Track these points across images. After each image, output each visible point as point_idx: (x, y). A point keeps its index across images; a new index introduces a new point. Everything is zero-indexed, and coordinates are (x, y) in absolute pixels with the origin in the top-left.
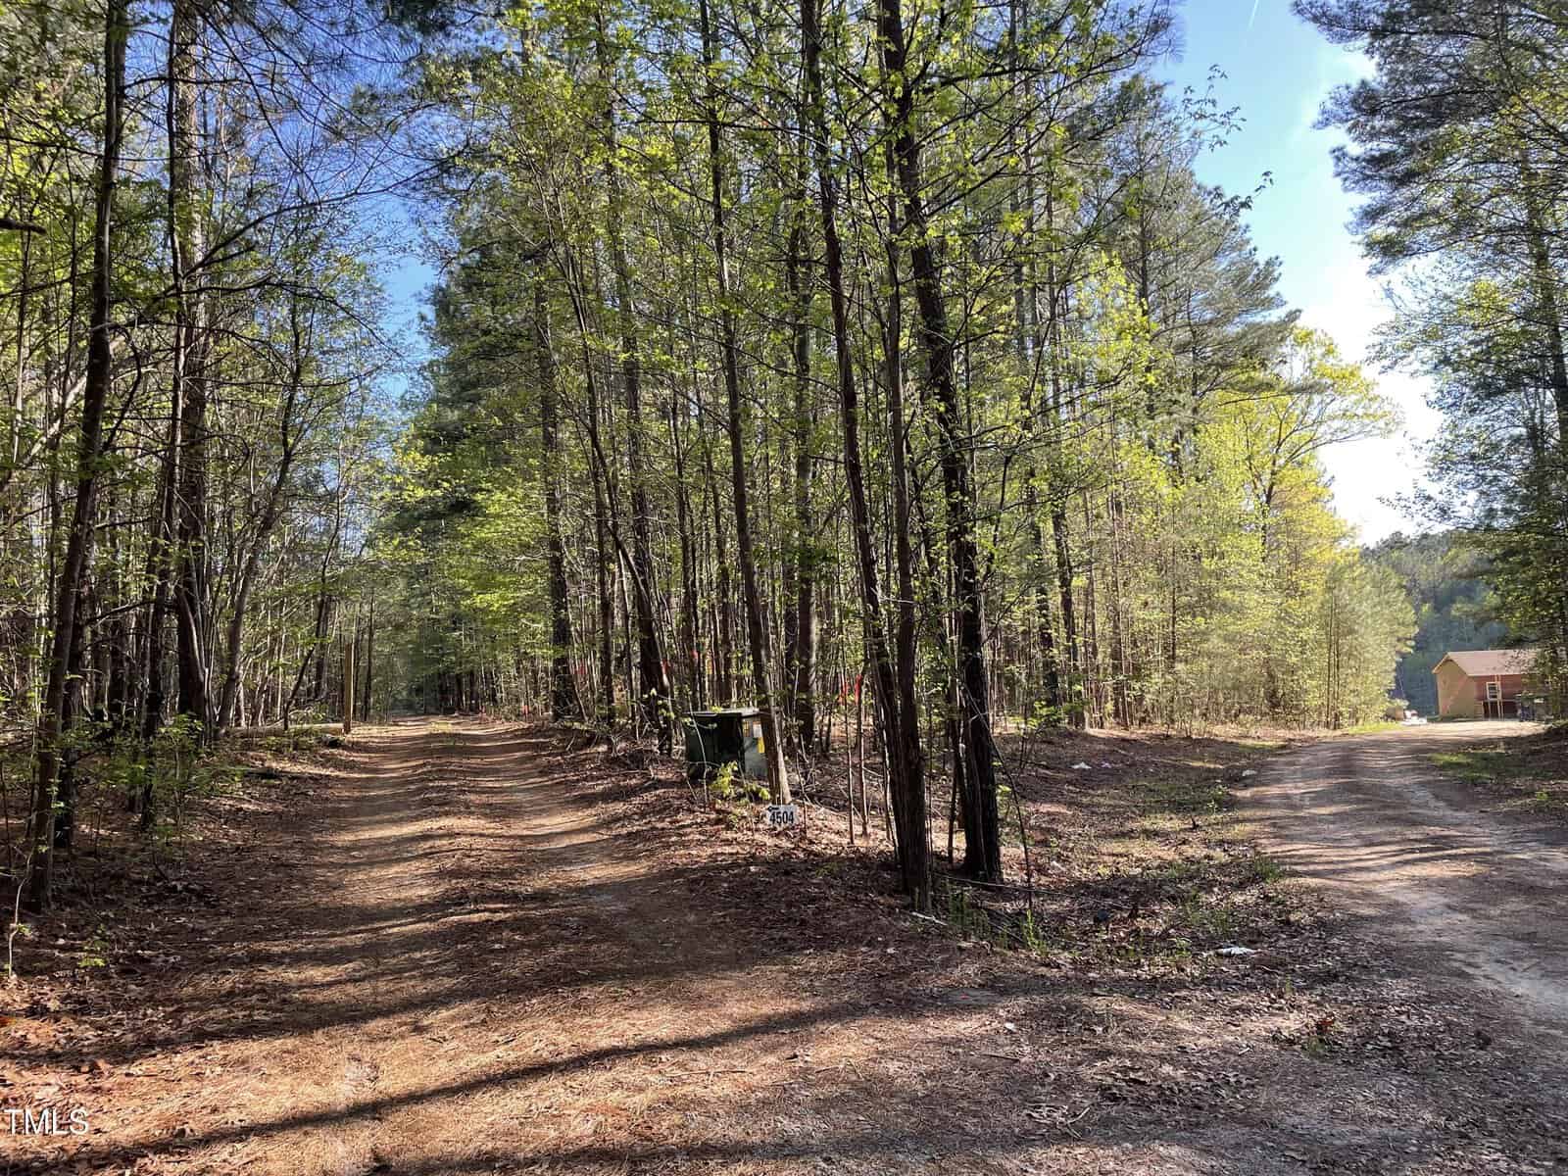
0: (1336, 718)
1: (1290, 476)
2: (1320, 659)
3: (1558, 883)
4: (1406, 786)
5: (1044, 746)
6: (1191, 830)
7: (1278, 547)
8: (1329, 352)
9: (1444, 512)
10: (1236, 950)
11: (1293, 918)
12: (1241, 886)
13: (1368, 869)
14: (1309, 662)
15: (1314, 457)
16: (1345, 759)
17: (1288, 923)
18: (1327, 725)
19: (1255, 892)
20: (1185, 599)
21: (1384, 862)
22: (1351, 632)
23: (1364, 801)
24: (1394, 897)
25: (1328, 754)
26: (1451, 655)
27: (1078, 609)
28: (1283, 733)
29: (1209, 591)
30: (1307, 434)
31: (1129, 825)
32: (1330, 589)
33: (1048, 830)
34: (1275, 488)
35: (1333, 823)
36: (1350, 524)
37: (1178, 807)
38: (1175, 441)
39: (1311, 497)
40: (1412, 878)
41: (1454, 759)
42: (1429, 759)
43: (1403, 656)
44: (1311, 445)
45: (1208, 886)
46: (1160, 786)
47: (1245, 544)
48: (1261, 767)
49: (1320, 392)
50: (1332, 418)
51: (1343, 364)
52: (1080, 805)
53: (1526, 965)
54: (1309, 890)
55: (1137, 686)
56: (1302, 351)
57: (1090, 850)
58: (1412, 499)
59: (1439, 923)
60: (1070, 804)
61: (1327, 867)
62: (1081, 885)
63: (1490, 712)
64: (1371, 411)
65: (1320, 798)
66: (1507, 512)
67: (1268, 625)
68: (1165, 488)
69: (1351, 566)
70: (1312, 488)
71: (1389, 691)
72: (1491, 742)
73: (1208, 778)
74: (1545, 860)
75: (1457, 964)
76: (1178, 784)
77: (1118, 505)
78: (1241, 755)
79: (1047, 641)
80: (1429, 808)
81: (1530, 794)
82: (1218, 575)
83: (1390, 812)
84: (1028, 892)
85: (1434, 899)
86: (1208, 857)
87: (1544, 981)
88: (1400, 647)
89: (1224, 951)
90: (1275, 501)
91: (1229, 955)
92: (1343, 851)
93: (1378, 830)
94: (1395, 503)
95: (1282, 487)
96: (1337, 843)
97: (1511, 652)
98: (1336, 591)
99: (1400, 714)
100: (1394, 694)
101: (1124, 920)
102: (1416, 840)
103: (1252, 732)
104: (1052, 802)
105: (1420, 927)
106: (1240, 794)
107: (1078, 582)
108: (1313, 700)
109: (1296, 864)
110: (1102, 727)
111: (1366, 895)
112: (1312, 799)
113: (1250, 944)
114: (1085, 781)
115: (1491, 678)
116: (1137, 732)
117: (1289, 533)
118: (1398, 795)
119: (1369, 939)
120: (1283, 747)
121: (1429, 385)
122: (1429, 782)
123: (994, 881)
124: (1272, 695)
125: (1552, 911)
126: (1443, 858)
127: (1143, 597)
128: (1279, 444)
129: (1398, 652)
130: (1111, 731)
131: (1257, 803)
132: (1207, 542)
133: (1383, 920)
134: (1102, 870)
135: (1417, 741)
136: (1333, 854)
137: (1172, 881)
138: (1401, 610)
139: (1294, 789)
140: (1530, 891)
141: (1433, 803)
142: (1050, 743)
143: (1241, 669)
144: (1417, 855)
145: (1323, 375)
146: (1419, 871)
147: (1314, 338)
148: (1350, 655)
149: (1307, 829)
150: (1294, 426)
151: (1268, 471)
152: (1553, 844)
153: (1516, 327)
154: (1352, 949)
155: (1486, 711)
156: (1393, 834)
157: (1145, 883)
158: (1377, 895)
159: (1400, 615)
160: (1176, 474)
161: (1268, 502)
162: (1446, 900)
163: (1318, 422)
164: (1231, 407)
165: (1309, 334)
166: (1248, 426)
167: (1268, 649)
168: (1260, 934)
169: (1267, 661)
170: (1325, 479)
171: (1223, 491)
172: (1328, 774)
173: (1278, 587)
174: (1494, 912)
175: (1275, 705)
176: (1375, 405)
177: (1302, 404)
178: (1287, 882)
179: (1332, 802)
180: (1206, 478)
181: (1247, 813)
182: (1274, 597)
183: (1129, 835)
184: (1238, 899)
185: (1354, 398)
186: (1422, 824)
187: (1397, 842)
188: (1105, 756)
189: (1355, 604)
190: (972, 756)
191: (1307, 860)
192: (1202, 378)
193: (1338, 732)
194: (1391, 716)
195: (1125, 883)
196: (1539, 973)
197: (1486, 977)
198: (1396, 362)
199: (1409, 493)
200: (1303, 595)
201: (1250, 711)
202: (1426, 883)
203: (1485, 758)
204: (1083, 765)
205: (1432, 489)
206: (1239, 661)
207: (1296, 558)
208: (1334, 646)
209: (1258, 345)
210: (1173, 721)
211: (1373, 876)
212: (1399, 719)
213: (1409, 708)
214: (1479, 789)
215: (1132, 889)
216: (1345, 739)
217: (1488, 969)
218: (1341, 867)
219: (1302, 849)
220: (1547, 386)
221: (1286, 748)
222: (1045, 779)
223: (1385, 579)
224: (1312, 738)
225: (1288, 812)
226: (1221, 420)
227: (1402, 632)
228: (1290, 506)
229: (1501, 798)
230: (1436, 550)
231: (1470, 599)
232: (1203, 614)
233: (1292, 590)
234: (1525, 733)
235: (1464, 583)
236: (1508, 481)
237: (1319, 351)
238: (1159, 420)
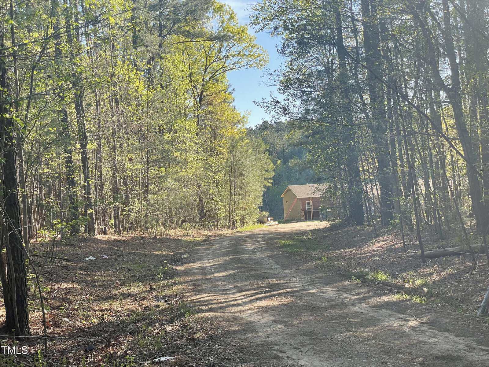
0: (234, 223)
1: (212, 87)
2: (226, 190)
3: (327, 304)
4: (263, 258)
5: (68, 247)
6: (149, 291)
7: (205, 128)
8: (231, 18)
9: (285, 110)
10: (163, 359)
11: (196, 336)
12: (171, 321)
13: (238, 305)
14: (220, 193)
15: (224, 77)
16: (235, 245)
17: (193, 339)
18: (229, 227)
19: (179, 323)
20: (154, 157)
21: (246, 300)
22: (242, 175)
23: (241, 268)
24: (249, 319)
25: (227, 243)
26: (291, 187)
27: (91, 163)
28: (206, 233)
29: (168, 151)
30: (220, 63)
31: (114, 291)
32: (231, 152)
33: (63, 299)
34: (204, 94)
35: (224, 281)
36: (242, 115)
37: (144, 278)
38: (149, 62)
39: (222, 99)
40: (259, 308)
41: (288, 242)
42: (276, 243)
43: (268, 188)
44: (222, 70)
45: (152, 323)
46: (137, 267)
47: (187, 125)
48: (191, 253)
49: (227, 41)
50: (233, 56)
51: (238, 25)
52: (86, 282)
53: (307, 349)
54: (207, 319)
55: (127, 209)
56: (218, 16)
57: (89, 309)
58: (270, 102)
59: (269, 331)
60: (80, 282)
61: (218, 305)
62: (80, 330)
63: (308, 217)
64: (252, 53)
65: (220, 268)
66: (315, 111)
67: (199, 172)
68: (143, 91)
69: (242, 139)
70: (223, 94)
71: (259, 207)
72: (305, 233)
73: (162, 260)
74: (323, 292)
75: (275, 352)
76: (146, 265)
77: (116, 99)
78: (182, 246)
79: (72, 183)
80: (273, 269)
81: (319, 259)
82: (172, 143)
83: (253, 273)
84: (45, 338)
85: (268, 318)
86: (156, 306)
87: (314, 356)
88: (266, 183)
89: (157, 360)
90: (204, 101)
91: (159, 362)
92: (227, 296)
93: (246, 283)
94: (262, 104)
95: (208, 93)
96: (225, 292)
97: (316, 185)
98: (234, 153)
99: (265, 219)
100: (262, 209)
101: (102, 349)
102: (263, 287)
103: (190, 233)
104: (69, 281)
105: (260, 334)
106: (179, 268)
107: (91, 146)
108: (222, 214)
109: (202, 305)
110: (105, 234)
111: (235, 319)
112: (215, 268)
113: (172, 354)
114: (91, 267)
115: (308, 199)
116: (126, 236)
117: (211, 119)
118: (258, 263)
119: (233, 344)
120: (205, 240)
121: (279, 40)
122: (274, 255)
123: (24, 334)
124: (201, 211)
125: (322, 319)
126: (275, 295)
127: (130, 155)
128: (206, 69)
129: (265, 186)
130: (111, 236)
131: (187, 273)
132: (167, 123)
133: (243, 332)
134: (94, 320)
135: (271, 234)
136: (221, 298)
137: (134, 322)
138: (266, 163)
139: (206, 263)
140: (313, 309)
141: (275, 266)
142: (72, 245)
143: (185, 197)
144: (263, 295)
145: (228, 31)
146: (262, 304)
147: (224, 9)
148: (241, 187)
149: (210, 286)
150: (213, 59)
151: (200, 84)
152: (327, 284)
153: (319, 12)
154: (224, 350)
155: (306, 216)
156: (253, 285)
157: (118, 326)
158: (241, 319)
159: (266, 166)
160: (150, 82)
161: (200, 102)
162: (274, 318)
163: (226, 57)
164: (180, 46)
165: (221, 7)
166: (190, 57)
167: (199, 185)
168: (178, 347)
169: (199, 192)
170: (230, 90)
171: (176, 94)
172: (225, 254)
173: (205, 150)
174: (296, 322)
175: (202, 217)
176: (254, 50)
177: (218, 46)
178: (196, 316)
179: (226, 270)
180: (166, 86)
181: (181, 279)
182: (202, 156)
183: (113, 297)
184: (169, 328)
185: (244, 45)
186: (267, 278)
187: (255, 289)
188: (104, 251)
189: (243, 160)
190: (10, 255)
191: (208, 302)
192: (165, 27)
193: (235, 231)
194: (261, 221)
195: (106, 326)
196: (314, 352)
197: (288, 357)
198: (264, 27)
199: (269, 99)
200: (217, 155)
201: (189, 221)
202: (264, 310)
203: (302, 241)
204: (91, 258)
205: (280, 98)
206: (184, 192)
207: (214, 134)
208: (233, 183)
209: (194, 11)
210: (147, 229)
211: (240, 308)
212: (265, 222)
213: (269, 216)
214: (297, 257)
215: (110, 330)
216: (237, 235)
217: (289, 353)
218: (225, 305)
219: (207, 297)
220: (334, 46)
221: (207, 241)
222: (67, 268)
223: (258, 147)
224: (221, 235)
225: (202, 277)
226: (175, 52)
227: (267, 175)
228: (212, 104)
229: (306, 261)
230: (284, 131)
231: (300, 158)
232: (164, 166)
233: (212, 152)
234: (322, 227)
235: (297, 149)
236: (315, 94)
237: (226, 17)
238: (139, 49)
